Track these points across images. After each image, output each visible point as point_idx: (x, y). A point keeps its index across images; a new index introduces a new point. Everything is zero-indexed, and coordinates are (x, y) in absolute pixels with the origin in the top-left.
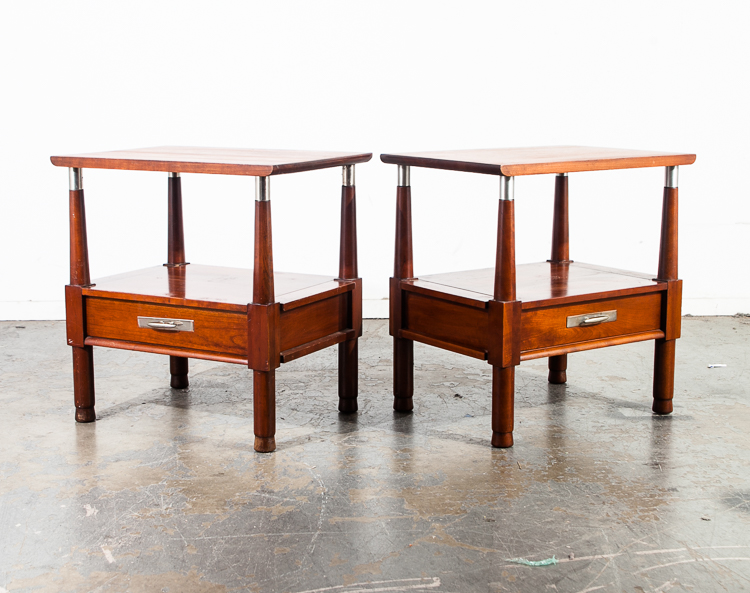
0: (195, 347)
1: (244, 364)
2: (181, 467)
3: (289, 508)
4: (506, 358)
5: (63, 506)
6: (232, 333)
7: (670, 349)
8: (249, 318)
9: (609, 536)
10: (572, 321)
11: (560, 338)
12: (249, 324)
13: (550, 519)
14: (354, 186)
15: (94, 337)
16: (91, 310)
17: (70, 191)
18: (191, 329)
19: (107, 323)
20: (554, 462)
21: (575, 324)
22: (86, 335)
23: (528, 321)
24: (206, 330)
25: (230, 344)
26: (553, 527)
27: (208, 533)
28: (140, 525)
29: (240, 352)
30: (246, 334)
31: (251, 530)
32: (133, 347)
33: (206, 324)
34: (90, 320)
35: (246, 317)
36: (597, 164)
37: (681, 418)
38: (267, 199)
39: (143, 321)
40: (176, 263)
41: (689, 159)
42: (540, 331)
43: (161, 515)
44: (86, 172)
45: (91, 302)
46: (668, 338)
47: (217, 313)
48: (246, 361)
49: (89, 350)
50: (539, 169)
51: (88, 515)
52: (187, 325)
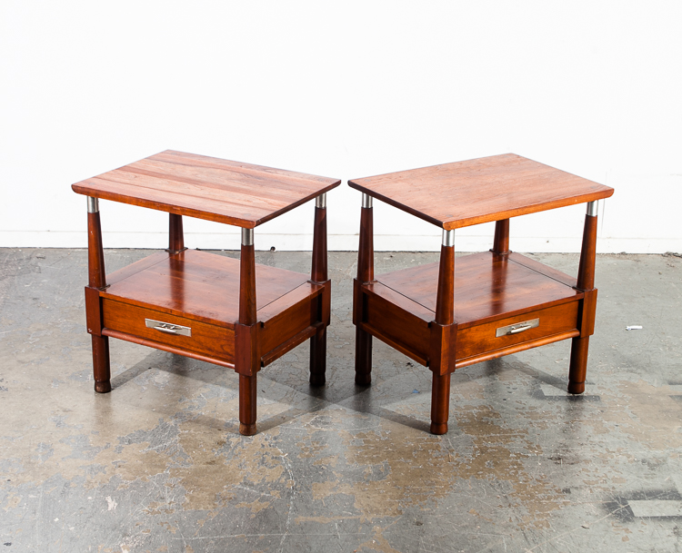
0: (192, 348)
1: (231, 367)
2: (181, 452)
3: (265, 505)
4: (443, 369)
5: (90, 498)
6: (223, 342)
7: (584, 344)
8: (236, 333)
9: (508, 544)
10: (500, 332)
11: (490, 346)
12: (236, 338)
13: (465, 524)
14: (325, 208)
15: (109, 329)
16: (107, 308)
17: (89, 213)
18: (189, 334)
19: (120, 320)
20: (478, 454)
21: (503, 334)
22: (103, 326)
23: (463, 336)
24: (201, 337)
25: (220, 350)
26: (466, 532)
27: (203, 532)
28: (150, 522)
29: (229, 357)
30: (233, 344)
31: (234, 529)
32: (141, 341)
33: (201, 332)
34: (106, 315)
35: (233, 332)
36: (526, 210)
37: (590, 398)
38: (251, 244)
39: (149, 322)
40: (176, 250)
41: (608, 193)
42: (473, 343)
43: (166, 510)
44: (102, 201)
45: (106, 302)
46: (583, 335)
47: (210, 326)
48: (233, 365)
49: (106, 338)
50: (476, 220)
51: (109, 509)
52: (186, 331)
